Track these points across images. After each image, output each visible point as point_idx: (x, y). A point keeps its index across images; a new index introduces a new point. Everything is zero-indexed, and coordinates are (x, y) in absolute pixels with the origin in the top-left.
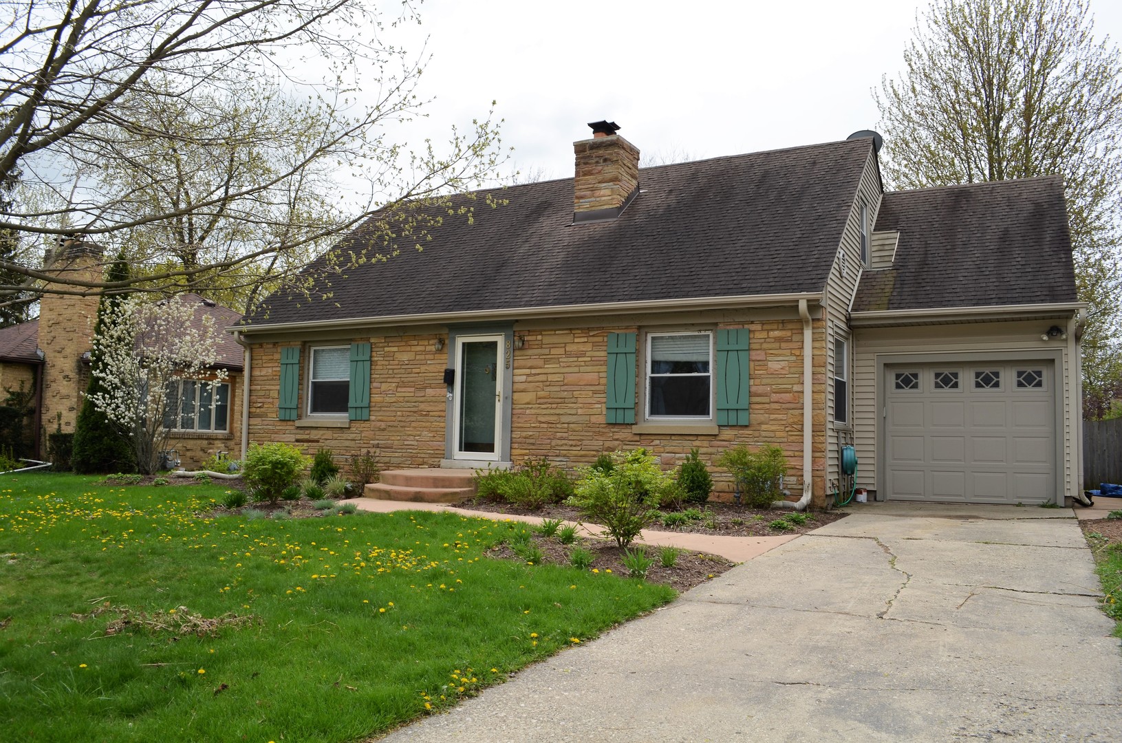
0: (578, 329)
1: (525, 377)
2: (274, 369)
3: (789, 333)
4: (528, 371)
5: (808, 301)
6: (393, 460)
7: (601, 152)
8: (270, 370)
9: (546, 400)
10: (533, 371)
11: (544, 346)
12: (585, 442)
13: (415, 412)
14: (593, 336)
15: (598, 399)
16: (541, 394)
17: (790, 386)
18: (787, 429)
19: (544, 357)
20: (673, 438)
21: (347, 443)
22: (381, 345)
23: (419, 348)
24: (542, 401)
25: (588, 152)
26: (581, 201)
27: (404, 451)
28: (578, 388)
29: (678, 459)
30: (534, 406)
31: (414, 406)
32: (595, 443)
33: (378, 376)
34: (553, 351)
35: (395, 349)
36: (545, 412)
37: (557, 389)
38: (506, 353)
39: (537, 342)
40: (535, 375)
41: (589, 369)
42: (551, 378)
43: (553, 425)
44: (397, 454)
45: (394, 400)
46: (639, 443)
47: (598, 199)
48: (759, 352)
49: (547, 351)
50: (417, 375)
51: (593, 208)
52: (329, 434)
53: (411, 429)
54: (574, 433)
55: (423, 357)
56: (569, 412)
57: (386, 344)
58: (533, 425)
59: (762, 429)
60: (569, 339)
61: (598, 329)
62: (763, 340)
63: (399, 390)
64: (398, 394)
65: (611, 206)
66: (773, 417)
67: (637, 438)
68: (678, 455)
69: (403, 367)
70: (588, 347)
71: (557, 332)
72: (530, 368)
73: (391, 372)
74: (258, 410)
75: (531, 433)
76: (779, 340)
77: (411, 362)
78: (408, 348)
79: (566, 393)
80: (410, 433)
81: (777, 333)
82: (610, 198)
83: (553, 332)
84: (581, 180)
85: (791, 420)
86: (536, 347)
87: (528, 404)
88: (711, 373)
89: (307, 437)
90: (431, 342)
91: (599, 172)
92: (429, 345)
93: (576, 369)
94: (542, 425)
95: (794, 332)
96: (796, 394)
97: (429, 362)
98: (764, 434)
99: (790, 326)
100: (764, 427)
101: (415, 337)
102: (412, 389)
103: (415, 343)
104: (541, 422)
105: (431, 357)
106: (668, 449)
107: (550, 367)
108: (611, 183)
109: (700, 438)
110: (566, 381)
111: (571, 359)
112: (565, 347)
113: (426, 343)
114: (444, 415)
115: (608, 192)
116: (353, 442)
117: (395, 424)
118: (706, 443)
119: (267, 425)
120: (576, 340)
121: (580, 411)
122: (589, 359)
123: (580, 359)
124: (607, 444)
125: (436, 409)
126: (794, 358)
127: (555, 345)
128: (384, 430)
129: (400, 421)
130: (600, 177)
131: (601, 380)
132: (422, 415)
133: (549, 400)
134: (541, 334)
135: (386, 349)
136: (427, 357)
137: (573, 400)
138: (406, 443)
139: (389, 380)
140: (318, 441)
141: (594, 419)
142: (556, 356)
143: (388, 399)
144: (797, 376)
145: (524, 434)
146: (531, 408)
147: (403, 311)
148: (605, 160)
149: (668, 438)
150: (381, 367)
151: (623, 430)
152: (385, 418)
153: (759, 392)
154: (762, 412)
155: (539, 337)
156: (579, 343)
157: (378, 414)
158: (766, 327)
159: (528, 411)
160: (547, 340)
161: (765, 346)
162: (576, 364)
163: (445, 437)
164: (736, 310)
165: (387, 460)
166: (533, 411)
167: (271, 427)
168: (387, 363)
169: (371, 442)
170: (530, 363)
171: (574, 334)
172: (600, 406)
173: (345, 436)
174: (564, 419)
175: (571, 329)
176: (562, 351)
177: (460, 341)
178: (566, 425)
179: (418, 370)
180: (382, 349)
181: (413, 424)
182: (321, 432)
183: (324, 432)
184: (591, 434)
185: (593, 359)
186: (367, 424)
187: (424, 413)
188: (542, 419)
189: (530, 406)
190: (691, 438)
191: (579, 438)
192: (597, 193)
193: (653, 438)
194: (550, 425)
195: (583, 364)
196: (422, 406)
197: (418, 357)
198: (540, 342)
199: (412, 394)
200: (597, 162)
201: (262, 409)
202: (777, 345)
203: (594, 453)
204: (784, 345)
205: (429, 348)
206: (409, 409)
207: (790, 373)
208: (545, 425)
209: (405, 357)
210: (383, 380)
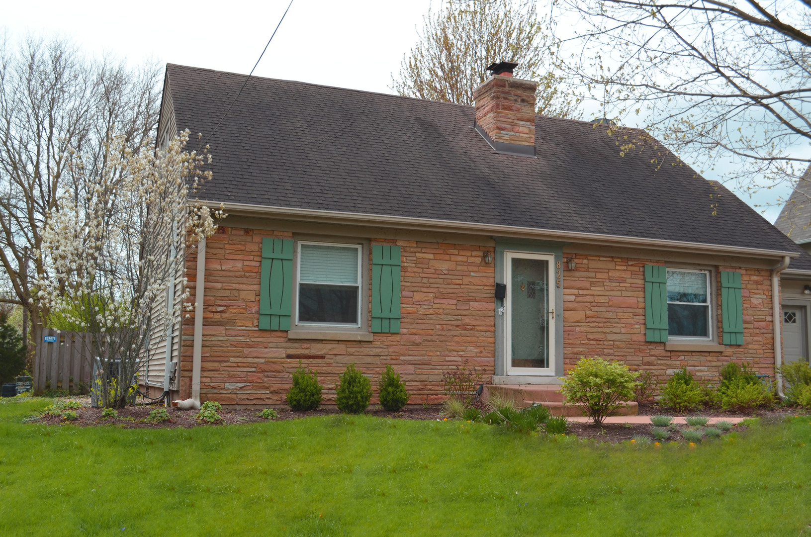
0: (618, 258)
1: (574, 297)
2: (246, 263)
3: (761, 279)
4: (576, 291)
6: (431, 378)
7: (519, 92)
8: (239, 265)
9: (594, 320)
10: (581, 292)
11: (590, 270)
12: (629, 358)
13: (457, 326)
14: (631, 265)
15: (638, 320)
16: (589, 313)
17: (764, 317)
18: (763, 348)
19: (591, 280)
20: (693, 354)
21: (369, 360)
22: (412, 250)
23: (460, 258)
24: (591, 320)
25: (507, 89)
26: (502, 132)
27: (445, 367)
28: (621, 310)
29: (698, 371)
30: (583, 324)
31: (458, 320)
32: (636, 358)
33: (409, 284)
34: (599, 275)
35: (431, 256)
36: (593, 330)
37: (604, 309)
38: (557, 272)
39: (584, 266)
40: (583, 295)
41: (629, 294)
42: (597, 299)
43: (601, 343)
44: (436, 372)
45: (431, 311)
46: (669, 358)
47: (517, 134)
48: (745, 290)
49: (593, 275)
50: (458, 287)
51: (513, 142)
52: (341, 348)
53: (454, 344)
54: (619, 350)
55: (465, 268)
56: (614, 331)
57: (419, 250)
58: (583, 342)
59: (749, 348)
60: (611, 265)
61: (635, 260)
62: (747, 282)
63: (437, 301)
64: (435, 306)
65: (528, 144)
66: (755, 339)
67: (668, 354)
68: (697, 368)
69: (440, 276)
70: (627, 275)
71: (601, 259)
72: (578, 289)
73: (425, 280)
74: (217, 316)
75: (581, 350)
76: (756, 283)
77: (451, 273)
78: (447, 257)
79: (611, 314)
80: (453, 348)
81: (755, 278)
82: (528, 136)
83: (598, 258)
84: (502, 113)
85: (765, 342)
86: (583, 269)
87: (577, 322)
88: (708, 303)
89: (306, 352)
90: (474, 253)
91: (518, 110)
92: (471, 256)
93: (619, 293)
94: (592, 342)
95: (765, 278)
96: (768, 323)
97: (472, 274)
98: (750, 351)
99: (763, 273)
100: (750, 346)
101: (455, 246)
102: (454, 302)
103: (456, 252)
104: (589, 339)
105: (475, 269)
106: (691, 363)
107: (596, 290)
108: (528, 123)
109: (711, 354)
110: (611, 303)
111: (614, 284)
112: (608, 273)
113: (469, 254)
114: (493, 329)
115: (526, 130)
116: (378, 358)
117: (434, 338)
118: (715, 359)
119: (236, 336)
120: (618, 268)
121: (623, 330)
122: (629, 285)
123: (621, 285)
124: (646, 359)
125: (483, 323)
126: (765, 297)
127: (598, 270)
128: (418, 344)
129: (439, 335)
130: (519, 115)
131: (640, 304)
132: (466, 329)
133: (597, 320)
134: (586, 259)
135: (418, 255)
136: (471, 268)
137: (617, 320)
138: (447, 359)
139: (423, 290)
140: (322, 357)
141: (634, 337)
142: (601, 280)
143: (422, 311)
144: (768, 310)
145: (575, 350)
146: (580, 326)
148: (523, 101)
149: (690, 354)
150: (413, 275)
151: (657, 348)
152: (420, 332)
153: (748, 320)
154: (749, 335)
155: (585, 261)
156: (619, 270)
157: (410, 327)
158: (749, 272)
159: (577, 329)
160: (593, 264)
161: (749, 286)
162: (619, 288)
163: (495, 352)
164: (732, 257)
165: (424, 377)
166: (583, 329)
167: (242, 339)
168: (420, 270)
169: (402, 358)
170: (578, 284)
171: (616, 262)
172: (639, 326)
173: (365, 350)
174: (610, 337)
175: (612, 257)
176: (605, 276)
177: (509, 257)
178: (612, 343)
179: (460, 282)
180: (413, 255)
181: (456, 339)
182: (329, 346)
183: (334, 346)
184: (633, 350)
185: (633, 285)
186: (397, 338)
187: (469, 327)
188: (591, 337)
189: (580, 324)
190: (706, 354)
191: (623, 354)
192: (516, 129)
193: (679, 354)
194: (598, 342)
195: (624, 289)
196: (467, 320)
197: (459, 268)
198: (586, 266)
199: (454, 307)
200: (516, 100)
201: (224, 315)
202: (755, 286)
203: (635, 367)
204: (759, 287)
205: (471, 260)
206: (449, 322)
207: (764, 308)
208: (594, 342)
209: (444, 266)
210: (417, 289)
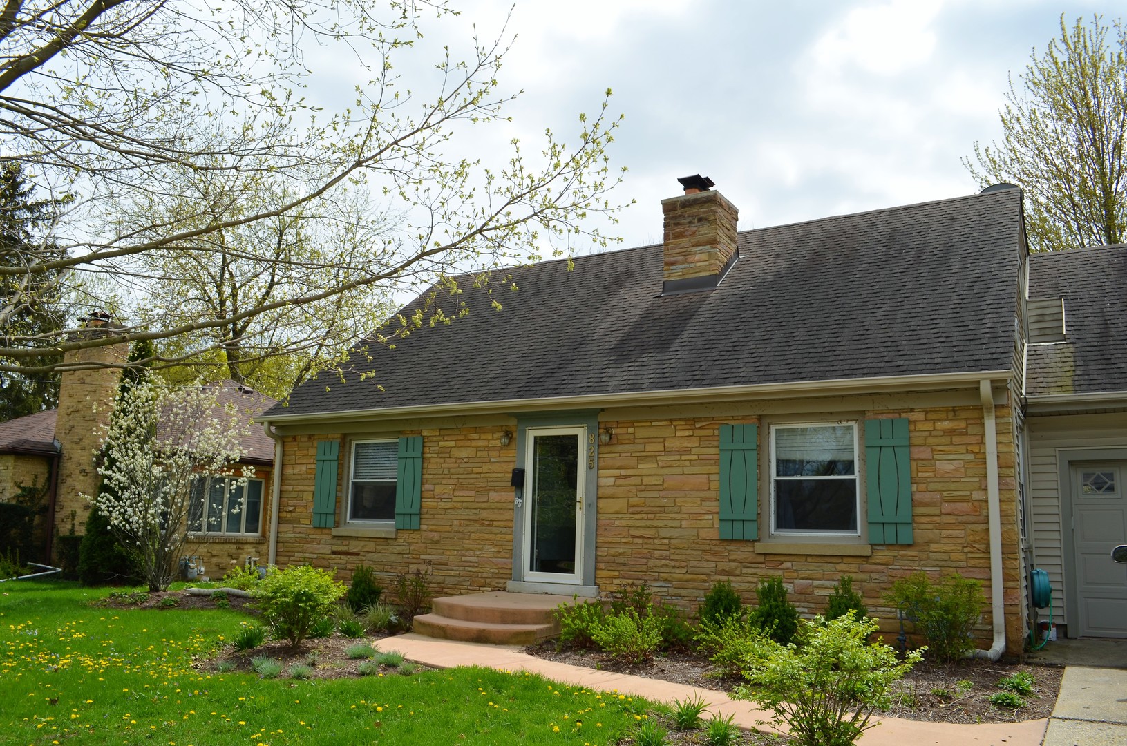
0: (680, 419)
1: (613, 479)
2: (309, 466)
3: (963, 424)
4: (617, 472)
5: (992, 381)
6: (448, 580)
7: (695, 210)
8: (304, 468)
9: (640, 509)
10: (624, 472)
11: (637, 441)
12: (691, 563)
13: (475, 521)
14: (700, 428)
15: (709, 508)
16: (634, 500)
17: (968, 493)
18: (966, 550)
19: (638, 454)
20: (809, 559)
21: (393, 558)
22: (435, 439)
23: (480, 443)
24: (636, 509)
25: (679, 211)
26: (672, 267)
27: (461, 568)
28: (682, 494)
29: (818, 587)
30: (625, 516)
31: (475, 514)
32: (705, 564)
33: (431, 476)
34: (649, 447)
35: (452, 444)
36: (639, 523)
37: (655, 494)
38: (589, 449)
39: (627, 437)
40: (626, 477)
41: (695, 470)
42: (646, 480)
43: (650, 541)
44: (452, 573)
45: (449, 505)
46: (763, 566)
47: (692, 265)
48: (922, 448)
49: (641, 447)
50: (478, 476)
51: (687, 276)
52: (371, 546)
53: (471, 542)
54: (678, 551)
55: (485, 454)
56: (671, 525)
57: (441, 438)
58: (624, 540)
59: (932, 549)
60: (669, 431)
61: (706, 419)
62: (927, 433)
63: (456, 493)
64: (455, 499)
65: (708, 274)
66: (945, 533)
67: (761, 559)
68: (816, 583)
69: (461, 465)
70: (694, 443)
71: (653, 424)
72: (620, 468)
73: (446, 471)
74: (289, 515)
75: (621, 550)
76: (950, 432)
77: (471, 460)
78: (468, 443)
79: (666, 500)
80: (469, 546)
81: (946, 424)
82: (707, 263)
83: (649, 424)
84: (672, 243)
85: (971, 538)
86: (627, 442)
87: (617, 513)
88: (857, 475)
89: (344, 548)
90: (496, 436)
91: (694, 234)
92: (493, 439)
93: (679, 470)
94: (636, 540)
95: (969, 422)
96: (976, 504)
97: (492, 460)
98: (933, 556)
99: (964, 415)
100: (933, 547)
101: (476, 430)
102: (472, 493)
103: (476, 436)
104: (633, 537)
105: (496, 453)
106: (803, 573)
107: (645, 467)
108: (708, 247)
109: (845, 560)
110: (665, 485)
111: (672, 458)
112: (664, 442)
113: (489, 436)
114: (512, 526)
115: (704, 257)
116: (400, 556)
117: (452, 535)
118: (854, 567)
119: (299, 533)
120: (678, 434)
121: (684, 524)
122: (696, 457)
123: (684, 458)
124: (721, 566)
125: (502, 517)
126: (971, 456)
127: (651, 440)
128: (437, 542)
129: (457, 532)
130: (694, 240)
131: (712, 483)
132: (483, 525)
133: (645, 509)
134: (633, 426)
135: (441, 444)
136: (491, 453)
137: (676, 509)
138: (464, 559)
139: (444, 482)
140: (357, 554)
141: (703, 534)
142: (653, 454)
143: (442, 505)
144: (978, 479)
145: (612, 551)
146: (621, 519)
147: (461, 398)
148: (700, 220)
149: (803, 559)
150: (435, 466)
151: (742, 549)
152: (439, 528)
153: (926, 500)
154: (930, 526)
155: (631, 430)
156: (682, 437)
157: (431, 523)
158: (930, 416)
159: (617, 523)
160: (641, 433)
161: (931, 441)
162: (678, 463)
163: (514, 554)
164: (890, 394)
165: (441, 579)
166: (624, 523)
167: (303, 536)
168: (442, 461)
169: (422, 557)
170: (618, 462)
171: (675, 426)
172: (711, 517)
173: (391, 548)
174: (663, 533)
175: (671, 420)
176: (661, 447)
177: (532, 434)
178: (666, 541)
179: (479, 470)
180: (436, 444)
181: (473, 536)
182: (362, 543)
183: (366, 543)
184: (700, 552)
185: (701, 457)
186: (417, 535)
187: (487, 522)
188: (636, 533)
189: (620, 516)
190: (834, 560)
191: (684, 557)
192: (691, 258)
193: (782, 559)
194: (646, 541)
195: (687, 463)
196: (484, 514)
197: (479, 454)
198: (632, 437)
199: (472, 499)
200: (690, 222)
201: (293, 514)
202: (947, 439)
203: (704, 577)
204: (956, 439)
205: (493, 443)
206: (467, 517)
207: (966, 476)
208: (640, 541)
209: (464, 454)
210: (437, 481)
